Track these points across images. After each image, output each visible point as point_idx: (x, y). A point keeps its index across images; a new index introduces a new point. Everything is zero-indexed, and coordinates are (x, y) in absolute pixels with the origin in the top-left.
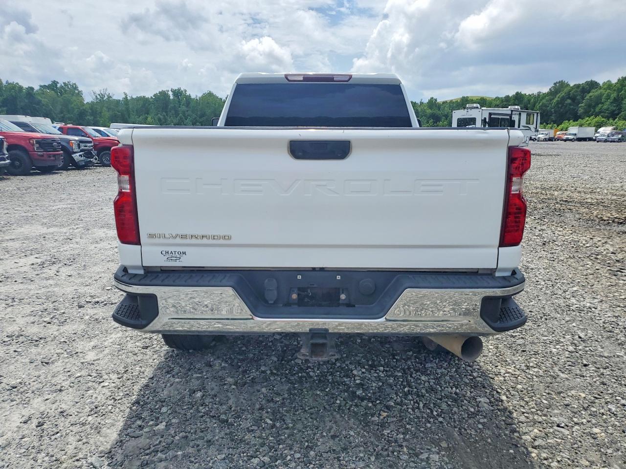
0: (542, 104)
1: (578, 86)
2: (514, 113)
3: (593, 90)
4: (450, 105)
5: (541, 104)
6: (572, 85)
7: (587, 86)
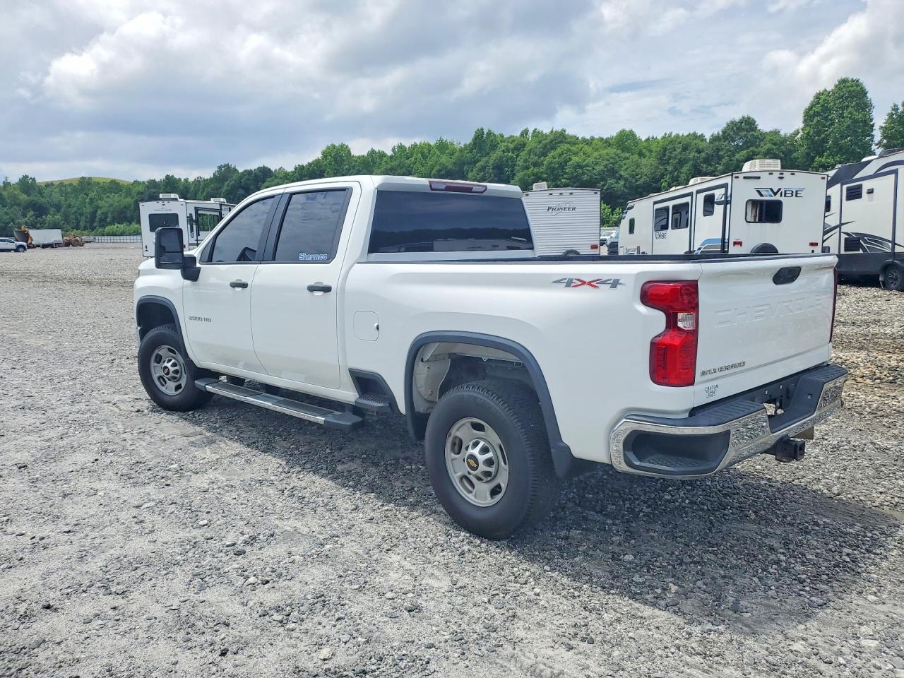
0: (208, 194)
1: (249, 173)
2: (223, 207)
3: (268, 179)
4: (61, 190)
5: (205, 193)
6: (241, 170)
7: (260, 174)
